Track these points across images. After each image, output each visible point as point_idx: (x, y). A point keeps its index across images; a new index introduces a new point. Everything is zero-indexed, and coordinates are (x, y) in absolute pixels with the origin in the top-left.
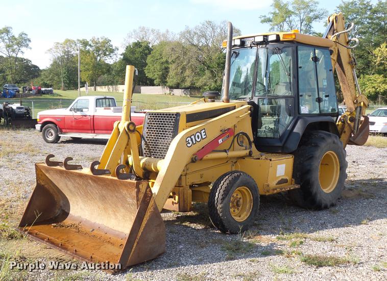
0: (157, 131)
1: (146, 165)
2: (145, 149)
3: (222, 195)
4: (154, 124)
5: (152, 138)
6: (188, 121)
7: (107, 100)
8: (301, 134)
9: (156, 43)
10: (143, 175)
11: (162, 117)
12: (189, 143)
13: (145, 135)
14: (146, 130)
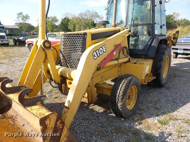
0: (70, 47)
1: (62, 73)
2: (63, 60)
3: (122, 96)
4: (68, 42)
5: (67, 52)
6: (93, 39)
7: (53, 35)
8: (157, 47)
9: (71, 18)
10: (60, 81)
11: (73, 36)
12: (95, 56)
13: (62, 50)
14: (62, 47)
